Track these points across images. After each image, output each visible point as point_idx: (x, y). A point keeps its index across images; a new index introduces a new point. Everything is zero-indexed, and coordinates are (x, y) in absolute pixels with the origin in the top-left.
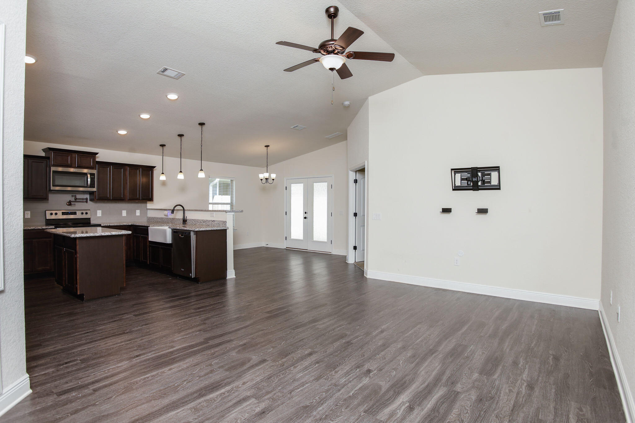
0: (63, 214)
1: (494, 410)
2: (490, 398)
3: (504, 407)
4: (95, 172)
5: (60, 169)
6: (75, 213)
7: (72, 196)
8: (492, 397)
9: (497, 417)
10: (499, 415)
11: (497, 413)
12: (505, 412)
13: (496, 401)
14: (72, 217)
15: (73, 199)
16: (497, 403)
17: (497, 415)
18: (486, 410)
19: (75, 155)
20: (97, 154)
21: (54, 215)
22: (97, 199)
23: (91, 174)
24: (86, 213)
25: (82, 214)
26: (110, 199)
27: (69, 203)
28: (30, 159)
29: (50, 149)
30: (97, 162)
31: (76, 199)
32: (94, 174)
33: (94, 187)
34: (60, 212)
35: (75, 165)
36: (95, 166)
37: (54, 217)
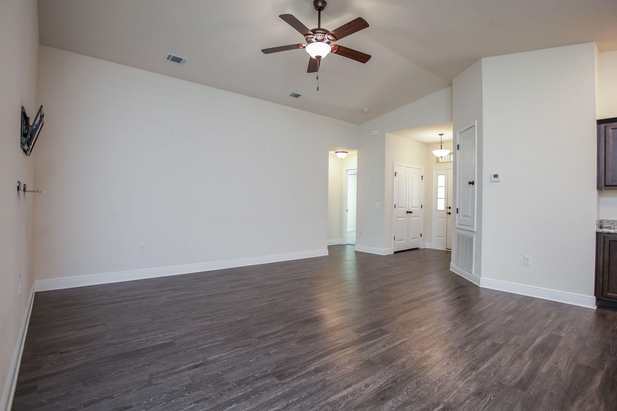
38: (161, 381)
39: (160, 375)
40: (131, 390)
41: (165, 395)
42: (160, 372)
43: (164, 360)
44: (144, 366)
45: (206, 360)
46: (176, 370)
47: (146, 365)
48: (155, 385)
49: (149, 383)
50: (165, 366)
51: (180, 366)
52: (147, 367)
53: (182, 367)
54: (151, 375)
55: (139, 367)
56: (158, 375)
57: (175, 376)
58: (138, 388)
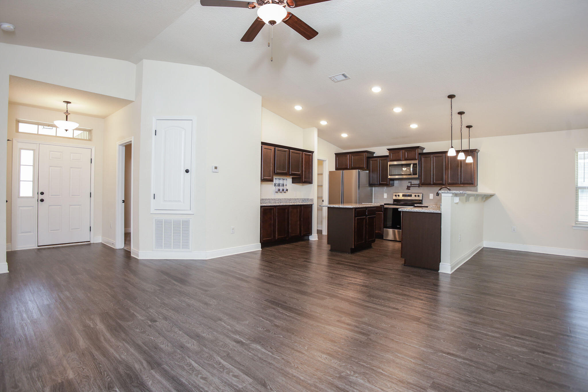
0: (403, 196)
1: (95, 379)
2: (111, 386)
3: (90, 389)
4: (416, 162)
5: (395, 163)
6: (411, 196)
7: (409, 182)
8: (110, 389)
9: (87, 376)
10: (87, 379)
11: (91, 379)
12: (85, 385)
13: (102, 388)
14: (409, 198)
15: (409, 185)
16: (100, 387)
17: (89, 377)
18: (102, 374)
19: (403, 151)
20: (418, 147)
21: (397, 196)
22: (421, 184)
23: (414, 164)
24: (418, 196)
25: (415, 196)
26: (431, 184)
27: (408, 188)
28: (380, 158)
29: (388, 149)
30: (420, 154)
31: (412, 184)
32: (416, 164)
33: (417, 174)
34: (401, 194)
35: (403, 159)
36: (418, 157)
37: (398, 198)
38: (490, 364)
39: (485, 368)
40: (521, 373)
41: (496, 354)
42: (482, 369)
43: (467, 377)
44: (492, 385)
45: (435, 352)
46: (468, 362)
47: (489, 384)
48: (497, 364)
49: (500, 368)
50: (472, 371)
51: (461, 362)
52: (490, 382)
53: (460, 361)
54: (493, 373)
55: (498, 388)
56: (487, 369)
57: (475, 359)
58: (513, 371)
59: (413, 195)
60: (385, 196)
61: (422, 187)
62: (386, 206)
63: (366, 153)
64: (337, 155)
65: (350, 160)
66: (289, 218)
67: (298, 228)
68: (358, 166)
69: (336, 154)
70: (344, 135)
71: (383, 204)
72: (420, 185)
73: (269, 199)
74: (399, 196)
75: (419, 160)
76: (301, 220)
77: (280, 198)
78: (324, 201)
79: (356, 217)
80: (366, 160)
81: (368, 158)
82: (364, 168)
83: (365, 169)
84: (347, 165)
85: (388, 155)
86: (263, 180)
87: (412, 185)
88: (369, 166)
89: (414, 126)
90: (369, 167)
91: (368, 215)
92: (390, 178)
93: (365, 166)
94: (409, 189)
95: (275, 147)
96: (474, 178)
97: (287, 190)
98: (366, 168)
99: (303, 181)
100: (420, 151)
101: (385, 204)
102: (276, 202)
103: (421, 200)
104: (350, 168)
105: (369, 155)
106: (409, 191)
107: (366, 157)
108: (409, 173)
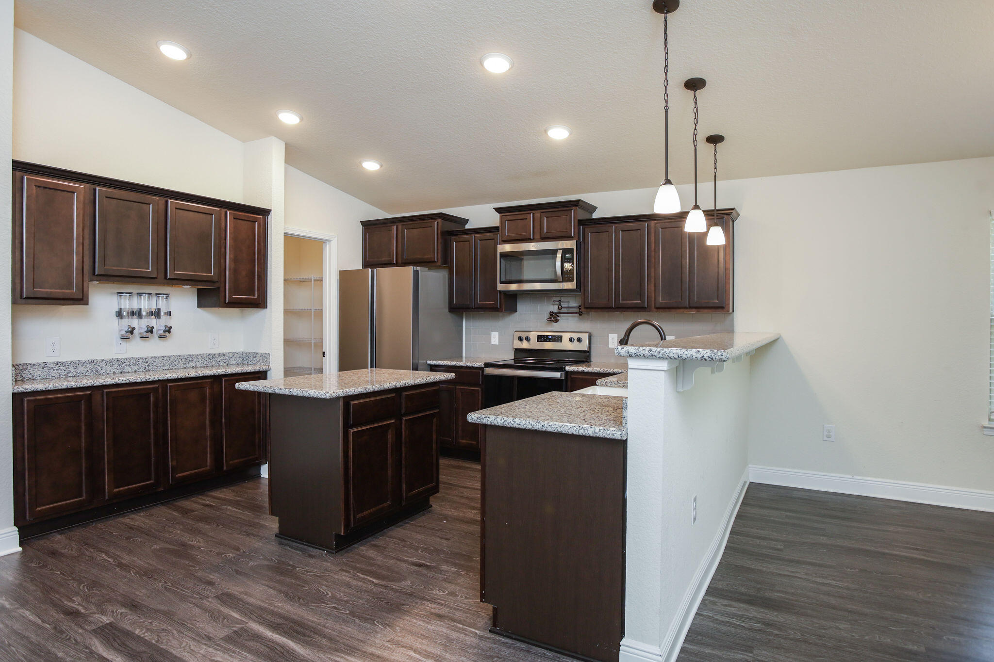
0: (540, 339)
6: (559, 339)
7: (554, 302)
14: (555, 346)
15: (555, 309)
19: (538, 214)
20: (576, 203)
21: (524, 341)
22: (585, 308)
23: (565, 251)
24: (579, 340)
25: (571, 340)
26: (613, 307)
27: (553, 318)
28: (477, 235)
29: (498, 210)
30: (581, 222)
31: (562, 308)
32: (570, 251)
33: (572, 281)
34: (533, 336)
35: (537, 236)
36: (576, 230)
37: (525, 345)
59: (566, 337)
60: (495, 338)
61: (588, 314)
62: (489, 371)
63: (440, 220)
64: (368, 226)
65: (400, 241)
66: (167, 420)
67: (208, 449)
68: (418, 256)
69: (364, 224)
70: (371, 166)
71: (480, 364)
72: (583, 310)
73: (92, 361)
74: (528, 339)
75: (579, 238)
76: (221, 421)
77: (144, 356)
78: (327, 354)
79: (353, 426)
80: (440, 240)
81: (447, 235)
82: (435, 262)
83: (437, 264)
84: (391, 254)
85: (498, 225)
86: (26, 298)
87: (563, 310)
88: (449, 258)
89: (558, 134)
90: (449, 260)
91: (406, 414)
92: (503, 291)
93: (436, 256)
94: (557, 321)
95: (93, 186)
96: (726, 292)
97: (168, 330)
98: (439, 263)
99: (227, 300)
100: (582, 215)
101: (488, 365)
102: (127, 369)
103: (586, 352)
104: (400, 261)
105: (453, 227)
106: (556, 326)
107: (439, 232)
108: (553, 277)
